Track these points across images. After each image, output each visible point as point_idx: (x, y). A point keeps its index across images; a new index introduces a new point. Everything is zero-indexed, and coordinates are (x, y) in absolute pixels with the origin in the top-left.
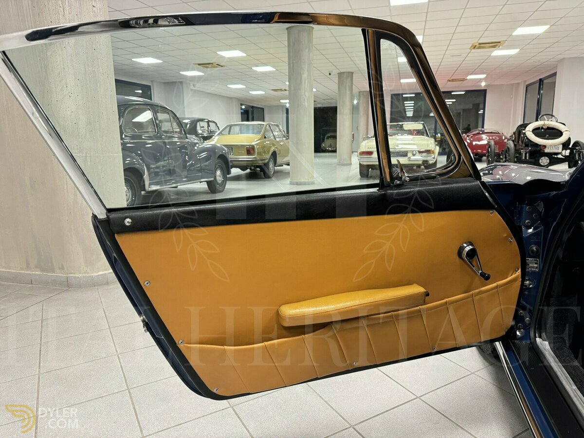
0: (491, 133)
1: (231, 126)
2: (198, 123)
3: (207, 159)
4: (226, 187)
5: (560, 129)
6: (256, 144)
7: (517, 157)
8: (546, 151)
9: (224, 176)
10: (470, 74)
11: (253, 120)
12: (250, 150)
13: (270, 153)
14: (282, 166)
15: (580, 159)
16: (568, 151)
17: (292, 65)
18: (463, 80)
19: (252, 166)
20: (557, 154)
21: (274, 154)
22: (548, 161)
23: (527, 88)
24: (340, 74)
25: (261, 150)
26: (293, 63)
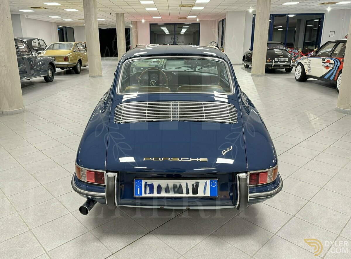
1: (53, 45)
2: (32, 41)
3: (43, 64)
4: (54, 79)
6: (69, 56)
9: (53, 73)
10: (188, 16)
11: (67, 41)
12: (66, 59)
13: (78, 60)
14: (86, 66)
17: (86, 15)
18: (186, 18)
19: (68, 67)
21: (80, 61)
23: (219, 23)
24: (117, 14)
25: (73, 59)
26: (87, 14)
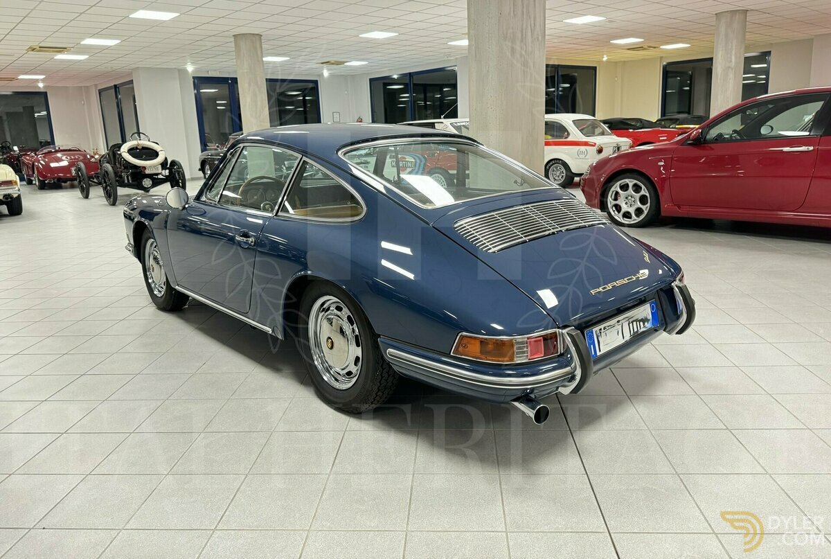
0: (70, 150)
5: (155, 149)
7: (117, 181)
8: (147, 172)
10: (23, 74)
15: (180, 178)
16: (167, 171)
18: (11, 80)
20: (157, 174)
22: (151, 182)
23: (99, 93)
